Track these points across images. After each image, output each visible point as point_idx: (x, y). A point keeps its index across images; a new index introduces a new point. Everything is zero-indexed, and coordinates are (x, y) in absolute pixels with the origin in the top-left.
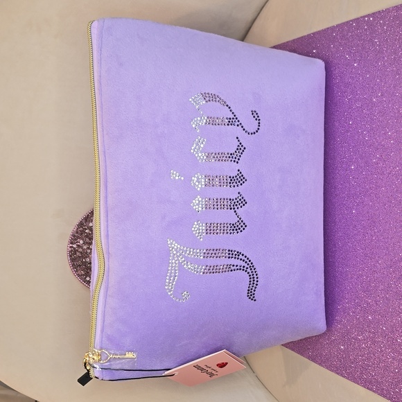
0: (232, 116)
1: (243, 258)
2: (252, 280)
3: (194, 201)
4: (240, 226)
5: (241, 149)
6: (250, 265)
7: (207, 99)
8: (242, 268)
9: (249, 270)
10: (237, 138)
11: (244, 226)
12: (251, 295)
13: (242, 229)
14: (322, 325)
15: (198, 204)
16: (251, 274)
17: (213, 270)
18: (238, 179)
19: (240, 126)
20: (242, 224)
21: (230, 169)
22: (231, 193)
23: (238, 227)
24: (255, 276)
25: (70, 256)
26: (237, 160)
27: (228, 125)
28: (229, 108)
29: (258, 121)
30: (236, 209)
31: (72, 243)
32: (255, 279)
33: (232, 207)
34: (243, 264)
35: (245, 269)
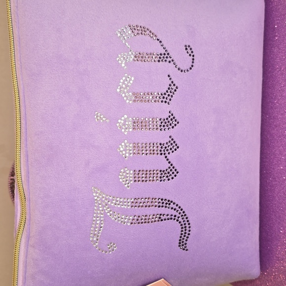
0: (163, 51)
1: (174, 206)
2: (184, 229)
4: (171, 173)
5: (172, 89)
6: (182, 214)
7: (136, 32)
8: (173, 217)
9: (180, 219)
10: (169, 76)
11: (175, 172)
13: (173, 175)
15: (125, 149)
16: (183, 223)
17: (139, 221)
18: (169, 122)
19: (172, 63)
20: (173, 170)
21: (161, 111)
22: (163, 137)
24: (187, 225)
26: (168, 101)
27: (159, 61)
28: (161, 42)
29: (192, 57)
30: (167, 155)
32: (187, 228)
33: (163, 152)
34: (174, 213)
35: (176, 218)
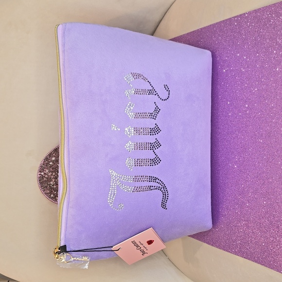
0: (151, 88)
1: (159, 181)
2: (164, 196)
3: (127, 145)
5: (157, 110)
6: (163, 186)
7: (135, 77)
8: (158, 188)
9: (162, 189)
10: (155, 103)
11: (159, 161)
12: (164, 206)
13: (158, 162)
14: (209, 224)
15: (130, 145)
16: (164, 192)
17: (137, 189)
18: (156, 130)
19: (157, 95)
20: (158, 159)
21: (150, 123)
22: (151, 139)
23: (155, 161)
24: (166, 193)
25: (40, 180)
26: (154, 117)
27: (149, 94)
28: (150, 83)
29: (168, 92)
30: (154, 150)
31: (40, 172)
32: (167, 195)
33: (152, 148)
34: (159, 185)
35: (160, 188)
